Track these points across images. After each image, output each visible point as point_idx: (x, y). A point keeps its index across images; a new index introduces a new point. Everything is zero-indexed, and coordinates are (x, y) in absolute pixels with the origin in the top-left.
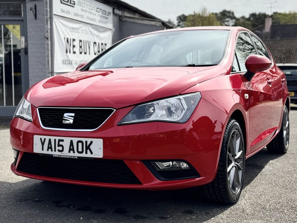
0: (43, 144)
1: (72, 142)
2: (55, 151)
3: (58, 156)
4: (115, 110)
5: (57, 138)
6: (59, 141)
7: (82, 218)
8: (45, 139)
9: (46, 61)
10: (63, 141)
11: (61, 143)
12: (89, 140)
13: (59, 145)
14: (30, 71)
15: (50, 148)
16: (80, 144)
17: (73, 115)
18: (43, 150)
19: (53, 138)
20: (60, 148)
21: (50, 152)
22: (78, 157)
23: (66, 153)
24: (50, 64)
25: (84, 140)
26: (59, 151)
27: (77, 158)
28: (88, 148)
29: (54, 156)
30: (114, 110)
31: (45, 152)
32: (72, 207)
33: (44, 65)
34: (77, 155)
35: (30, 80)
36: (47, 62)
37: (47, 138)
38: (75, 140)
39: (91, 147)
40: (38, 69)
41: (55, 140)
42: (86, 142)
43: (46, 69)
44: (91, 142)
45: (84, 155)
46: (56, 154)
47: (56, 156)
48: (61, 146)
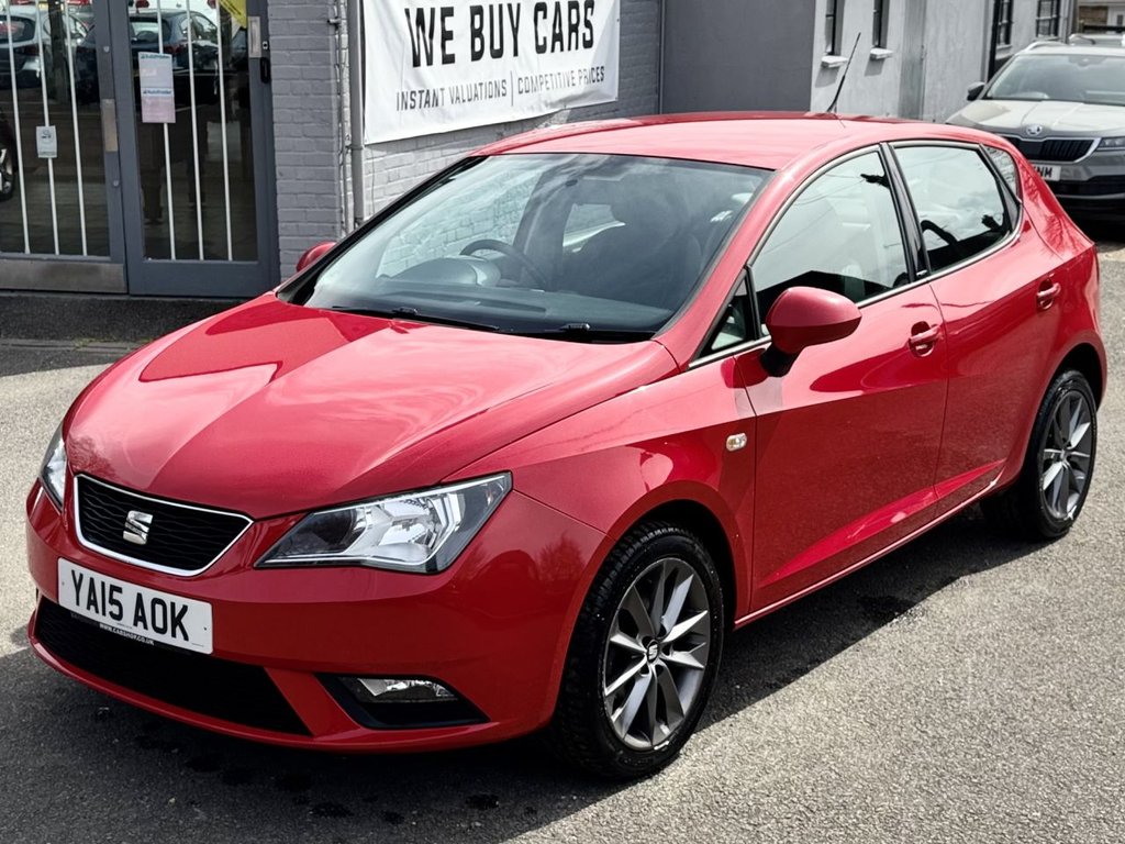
0: (78, 587)
1: (139, 596)
2: (104, 614)
3: (110, 629)
4: (251, 522)
5: (110, 581)
6: (114, 589)
7: (173, 800)
8: (81, 576)
9: (331, 109)
10: (119, 590)
11: (116, 596)
12: (180, 602)
13: (112, 602)
14: (279, 142)
15: (92, 602)
16: (159, 609)
17: (149, 519)
18: (78, 603)
19: (98, 578)
20: (115, 610)
21: (91, 614)
22: (155, 642)
23: (127, 626)
24: (347, 117)
25: (168, 598)
26: (112, 615)
27: (151, 642)
28: (177, 621)
29: (101, 626)
30: (248, 523)
31: (82, 610)
32: (176, 751)
33: (327, 122)
34: (151, 635)
35: (278, 176)
36: (335, 112)
37: (88, 574)
38: (149, 595)
39: (184, 621)
40: (305, 136)
41: (103, 584)
42: (173, 605)
43: (332, 137)
44: (185, 609)
45: (166, 639)
46: (107, 622)
47: (106, 628)
48: (117, 603)
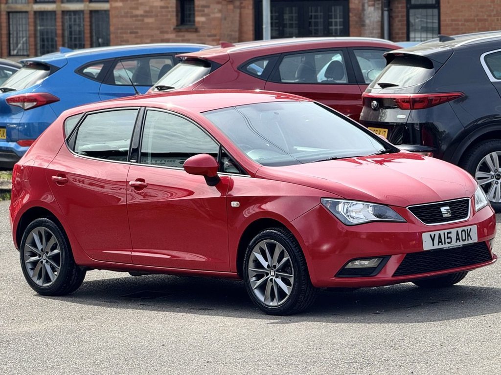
0: (433, 240)
1: (457, 231)
2: (445, 244)
5: (446, 231)
8: (435, 235)
10: (450, 233)
11: (449, 235)
12: (469, 228)
13: (448, 238)
15: (440, 242)
16: (463, 233)
17: (448, 208)
18: (433, 245)
19: (442, 232)
20: (449, 240)
21: (441, 246)
23: (455, 244)
25: (465, 228)
26: (448, 243)
27: (462, 246)
30: (469, 199)
31: (436, 247)
34: (462, 243)
37: (437, 233)
38: (460, 230)
39: (470, 234)
41: (444, 233)
42: (467, 230)
44: (471, 229)
45: (466, 242)
46: (446, 246)
47: (446, 248)
48: (450, 238)
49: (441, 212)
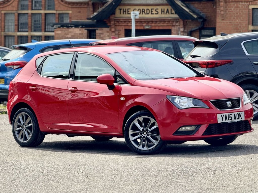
0: (223, 118)
2: (228, 120)
5: (229, 114)
6: (230, 115)
8: (223, 115)
10: (231, 115)
11: (231, 116)
12: (240, 113)
13: (230, 117)
15: (226, 119)
16: (238, 115)
17: (230, 102)
18: (223, 120)
19: (227, 114)
20: (231, 118)
21: (226, 121)
23: (233, 120)
26: (230, 120)
27: (237, 121)
31: (224, 121)
37: (225, 114)
38: (236, 113)
39: (241, 116)
45: (239, 120)
47: (229, 122)
48: (231, 117)
49: (227, 104)
